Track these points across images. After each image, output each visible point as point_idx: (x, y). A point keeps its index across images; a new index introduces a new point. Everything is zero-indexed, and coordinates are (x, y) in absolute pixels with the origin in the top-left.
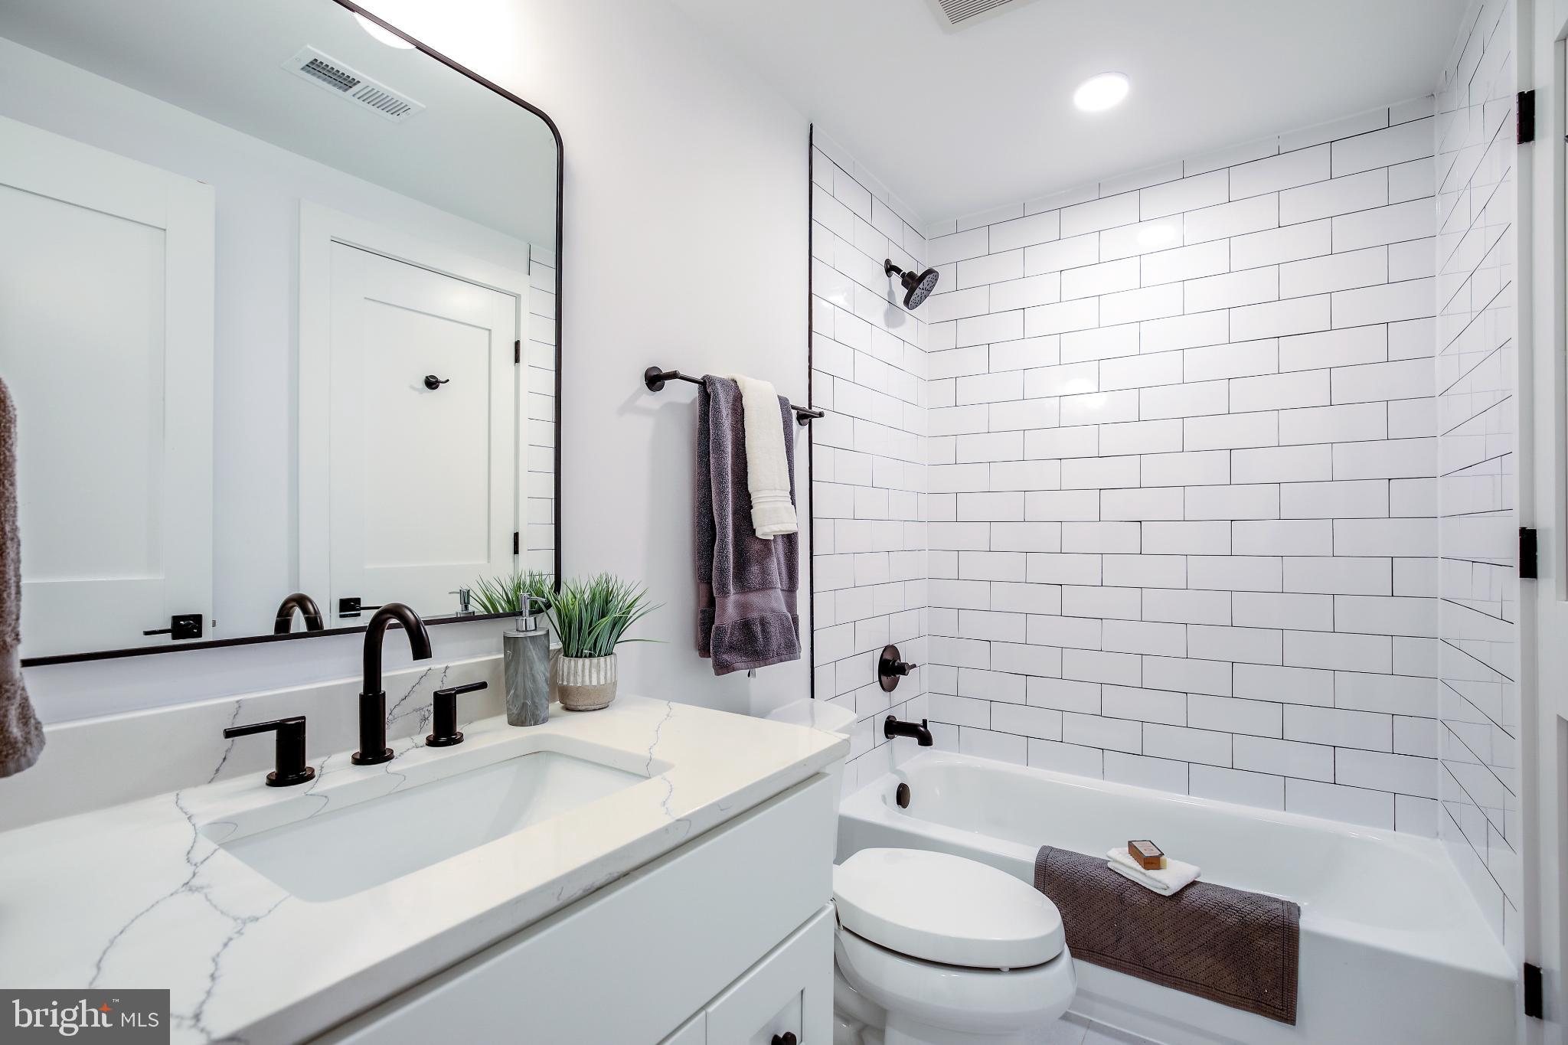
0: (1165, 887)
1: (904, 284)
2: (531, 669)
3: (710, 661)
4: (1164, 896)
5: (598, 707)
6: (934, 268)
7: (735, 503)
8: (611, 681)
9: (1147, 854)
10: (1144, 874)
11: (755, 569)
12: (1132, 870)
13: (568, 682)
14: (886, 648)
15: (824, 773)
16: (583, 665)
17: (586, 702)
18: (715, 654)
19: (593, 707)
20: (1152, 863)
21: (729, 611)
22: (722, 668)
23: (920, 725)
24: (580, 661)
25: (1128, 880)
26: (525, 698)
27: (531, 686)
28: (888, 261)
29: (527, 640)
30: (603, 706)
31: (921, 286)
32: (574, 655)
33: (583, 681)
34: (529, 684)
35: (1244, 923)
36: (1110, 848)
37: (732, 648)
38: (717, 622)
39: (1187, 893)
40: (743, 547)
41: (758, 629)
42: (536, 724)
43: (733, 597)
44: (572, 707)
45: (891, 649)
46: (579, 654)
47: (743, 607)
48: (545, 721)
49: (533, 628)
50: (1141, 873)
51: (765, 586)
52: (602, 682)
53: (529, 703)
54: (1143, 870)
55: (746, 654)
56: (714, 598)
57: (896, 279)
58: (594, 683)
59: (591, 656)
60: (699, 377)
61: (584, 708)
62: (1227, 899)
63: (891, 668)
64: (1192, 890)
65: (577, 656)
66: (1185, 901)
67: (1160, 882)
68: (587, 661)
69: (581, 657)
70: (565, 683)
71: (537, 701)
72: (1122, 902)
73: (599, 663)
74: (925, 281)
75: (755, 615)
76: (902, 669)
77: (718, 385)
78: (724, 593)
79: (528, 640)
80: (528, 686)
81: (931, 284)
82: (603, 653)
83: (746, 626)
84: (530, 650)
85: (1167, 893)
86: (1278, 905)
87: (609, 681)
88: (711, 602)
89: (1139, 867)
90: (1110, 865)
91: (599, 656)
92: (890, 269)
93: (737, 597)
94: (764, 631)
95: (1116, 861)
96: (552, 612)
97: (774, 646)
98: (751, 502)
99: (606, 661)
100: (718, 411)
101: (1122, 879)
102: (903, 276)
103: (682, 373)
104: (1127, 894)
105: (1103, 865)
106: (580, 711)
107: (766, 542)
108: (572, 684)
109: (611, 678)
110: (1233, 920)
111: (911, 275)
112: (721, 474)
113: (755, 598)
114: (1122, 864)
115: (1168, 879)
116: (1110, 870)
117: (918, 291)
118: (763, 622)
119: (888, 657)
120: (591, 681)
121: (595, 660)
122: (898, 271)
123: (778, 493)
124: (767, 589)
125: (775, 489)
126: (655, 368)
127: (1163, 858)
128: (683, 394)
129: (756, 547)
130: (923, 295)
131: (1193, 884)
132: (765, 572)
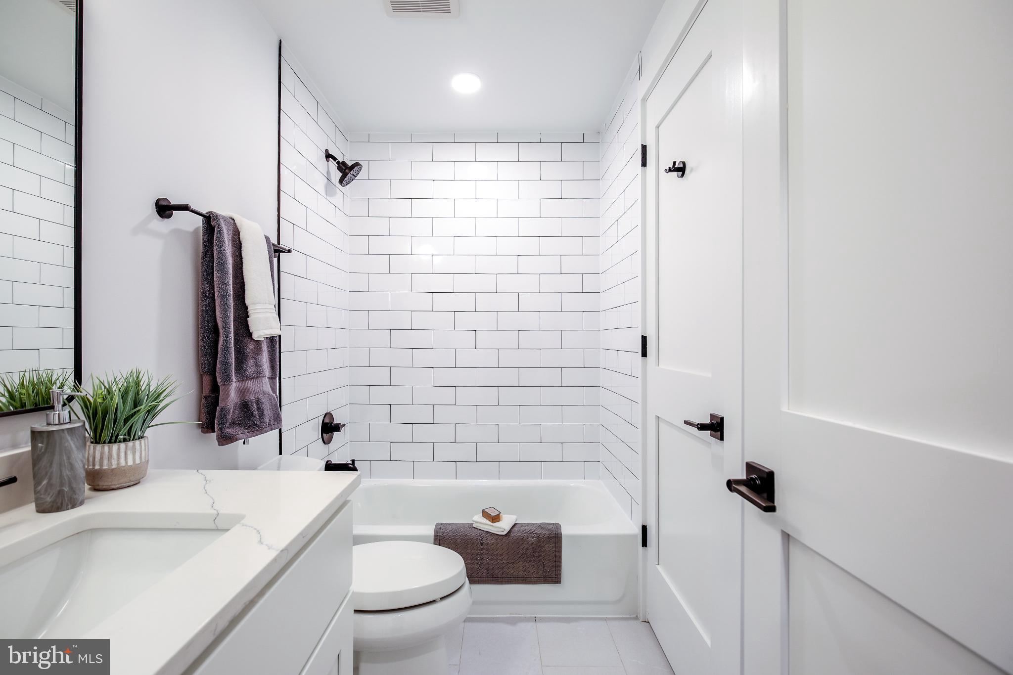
0: (503, 530)
1: (339, 168)
2: (69, 458)
3: (214, 435)
4: (503, 535)
5: (132, 483)
6: (359, 162)
7: (235, 313)
8: (145, 460)
9: (493, 514)
10: (492, 526)
11: (251, 362)
12: (485, 525)
13: (101, 464)
14: (326, 415)
15: (348, 500)
16: (119, 449)
17: (121, 481)
18: (221, 429)
19: (127, 484)
20: (496, 519)
21: (231, 396)
22: (225, 439)
23: (349, 464)
24: (115, 447)
25: (484, 531)
26: (62, 484)
27: (69, 473)
28: (327, 150)
29: (64, 433)
30: (136, 482)
31: (351, 172)
32: (107, 441)
33: (118, 463)
34: (66, 472)
35: (539, 539)
36: (473, 517)
37: (233, 424)
38: (221, 405)
39: (513, 531)
40: (241, 346)
41: (254, 408)
42: (73, 507)
43: (234, 385)
44: (105, 487)
45: (328, 415)
46: (113, 440)
47: (242, 392)
48: (82, 503)
49: (68, 420)
50: (491, 525)
51: (258, 375)
52: (138, 461)
53: (66, 489)
54: (492, 524)
55: (245, 427)
56: (218, 387)
57: (333, 165)
58: (130, 463)
59: (125, 440)
60: (204, 212)
61: (118, 486)
62: (531, 529)
63: (329, 428)
64: (515, 529)
65: (110, 442)
66: (512, 535)
67: (500, 528)
68: (123, 445)
69: (115, 442)
70: (97, 467)
71: (75, 486)
72: (481, 545)
73: (134, 445)
74: (354, 170)
75: (252, 397)
76: (337, 428)
77: (222, 221)
78: (227, 380)
79: (66, 432)
80: (65, 474)
81: (357, 173)
82: (136, 437)
83: (245, 406)
84: (68, 441)
85: (504, 533)
86: (552, 526)
87: (143, 460)
88: (215, 388)
89: (490, 523)
90: (474, 526)
91: (133, 440)
92: (329, 156)
93: (238, 384)
94: (258, 408)
95: (477, 522)
96: (76, 405)
97: (267, 419)
98: (248, 313)
99: (141, 443)
100: (221, 241)
101: (481, 532)
102: (338, 163)
103: (193, 207)
104: (484, 539)
105: (471, 526)
106: (113, 489)
107: (258, 343)
108: (105, 467)
109: (145, 458)
110: (534, 539)
111: (344, 163)
112: (224, 290)
113: (251, 385)
114: (480, 523)
115: (503, 526)
116: (474, 528)
117: (349, 175)
118: (258, 403)
119: (327, 421)
120: (126, 462)
121: (130, 444)
122: (335, 159)
123: (267, 306)
124: (260, 377)
125: (266, 303)
126: (165, 199)
127: (501, 515)
128: (190, 223)
129: (251, 346)
130: (352, 178)
131: (515, 525)
132: (258, 365)
